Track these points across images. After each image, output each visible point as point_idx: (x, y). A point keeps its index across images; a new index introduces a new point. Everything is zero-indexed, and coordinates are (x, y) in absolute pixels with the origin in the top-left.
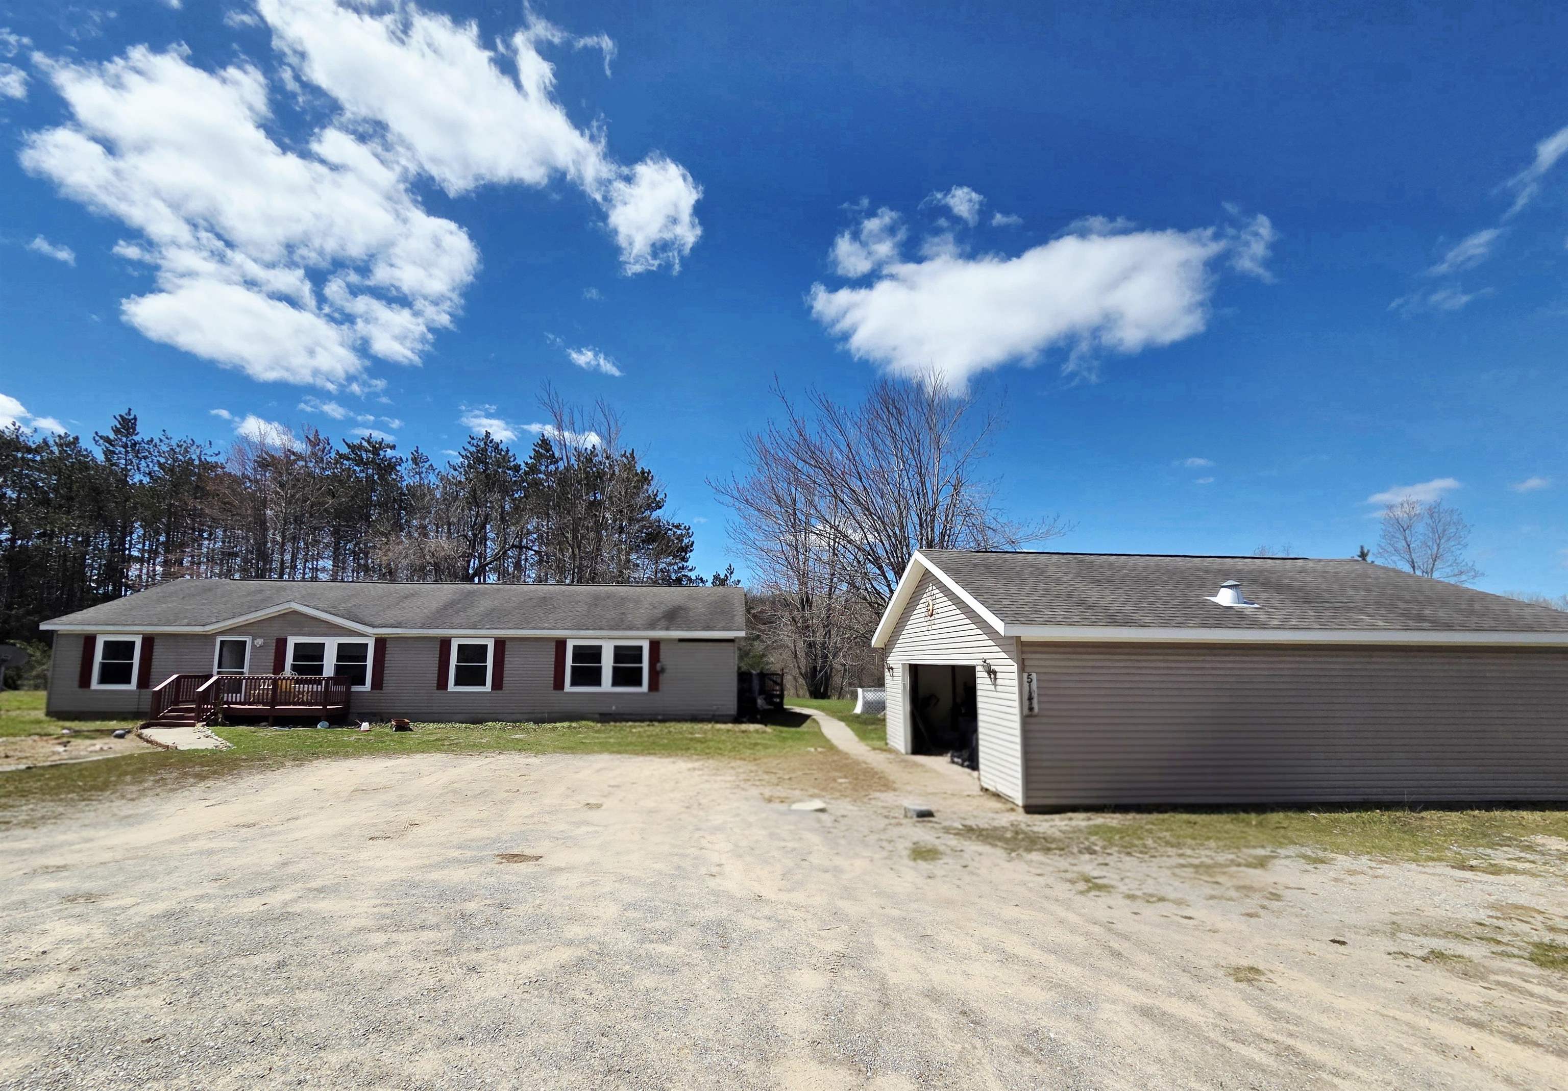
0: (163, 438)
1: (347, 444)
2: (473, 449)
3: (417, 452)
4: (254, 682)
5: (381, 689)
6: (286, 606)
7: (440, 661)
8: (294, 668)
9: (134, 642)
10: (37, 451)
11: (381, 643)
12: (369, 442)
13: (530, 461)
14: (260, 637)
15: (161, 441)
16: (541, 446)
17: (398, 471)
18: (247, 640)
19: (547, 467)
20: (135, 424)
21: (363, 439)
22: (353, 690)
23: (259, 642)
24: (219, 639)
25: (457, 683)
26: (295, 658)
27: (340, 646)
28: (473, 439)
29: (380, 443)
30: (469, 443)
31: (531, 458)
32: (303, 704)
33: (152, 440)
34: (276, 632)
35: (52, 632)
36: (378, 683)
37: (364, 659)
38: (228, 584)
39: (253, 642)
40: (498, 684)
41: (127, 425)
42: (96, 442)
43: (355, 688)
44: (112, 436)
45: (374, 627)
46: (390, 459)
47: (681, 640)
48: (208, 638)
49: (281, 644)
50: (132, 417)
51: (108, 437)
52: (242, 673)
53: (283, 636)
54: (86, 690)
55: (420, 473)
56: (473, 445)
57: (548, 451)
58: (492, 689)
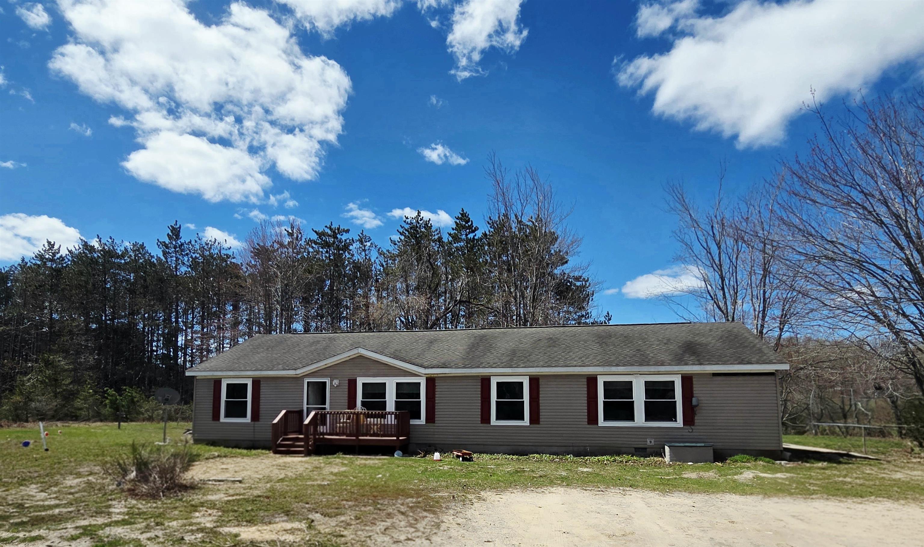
0: (197, 240)
1: (316, 232)
2: (407, 227)
3: (362, 234)
4: (336, 415)
5: (434, 422)
6: (355, 351)
7: (482, 397)
8: (364, 404)
9: (247, 384)
10: (122, 256)
11: (431, 381)
12: (330, 229)
13: (452, 232)
14: (336, 378)
15: (196, 241)
16: (461, 219)
17: (351, 250)
18: (327, 381)
19: (467, 235)
20: (179, 231)
21: (326, 227)
22: (411, 423)
23: (336, 382)
24: (306, 381)
25: (498, 418)
26: (364, 396)
27: (398, 384)
28: (407, 218)
29: (338, 229)
30: (405, 222)
31: (453, 229)
32: (374, 435)
33: (190, 242)
34: (348, 373)
35: (193, 377)
36: (430, 418)
37: (418, 396)
38: (291, 337)
39: (331, 383)
40: (535, 419)
41: (175, 232)
42: (159, 246)
43: (414, 422)
44: (167, 241)
45: (425, 368)
46: (346, 240)
47: (715, 375)
48: (298, 379)
49: (352, 384)
50: (178, 226)
51: (164, 242)
52: (325, 409)
53: (352, 377)
54: (217, 422)
55: (365, 250)
56: (408, 223)
57: (467, 222)
58: (530, 423)
